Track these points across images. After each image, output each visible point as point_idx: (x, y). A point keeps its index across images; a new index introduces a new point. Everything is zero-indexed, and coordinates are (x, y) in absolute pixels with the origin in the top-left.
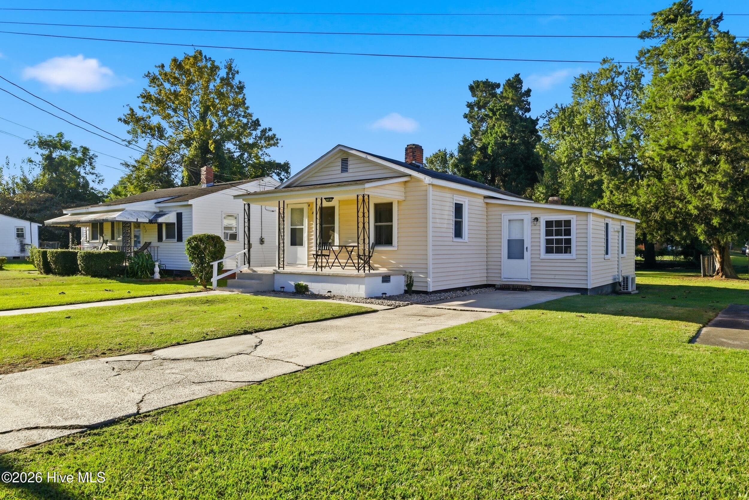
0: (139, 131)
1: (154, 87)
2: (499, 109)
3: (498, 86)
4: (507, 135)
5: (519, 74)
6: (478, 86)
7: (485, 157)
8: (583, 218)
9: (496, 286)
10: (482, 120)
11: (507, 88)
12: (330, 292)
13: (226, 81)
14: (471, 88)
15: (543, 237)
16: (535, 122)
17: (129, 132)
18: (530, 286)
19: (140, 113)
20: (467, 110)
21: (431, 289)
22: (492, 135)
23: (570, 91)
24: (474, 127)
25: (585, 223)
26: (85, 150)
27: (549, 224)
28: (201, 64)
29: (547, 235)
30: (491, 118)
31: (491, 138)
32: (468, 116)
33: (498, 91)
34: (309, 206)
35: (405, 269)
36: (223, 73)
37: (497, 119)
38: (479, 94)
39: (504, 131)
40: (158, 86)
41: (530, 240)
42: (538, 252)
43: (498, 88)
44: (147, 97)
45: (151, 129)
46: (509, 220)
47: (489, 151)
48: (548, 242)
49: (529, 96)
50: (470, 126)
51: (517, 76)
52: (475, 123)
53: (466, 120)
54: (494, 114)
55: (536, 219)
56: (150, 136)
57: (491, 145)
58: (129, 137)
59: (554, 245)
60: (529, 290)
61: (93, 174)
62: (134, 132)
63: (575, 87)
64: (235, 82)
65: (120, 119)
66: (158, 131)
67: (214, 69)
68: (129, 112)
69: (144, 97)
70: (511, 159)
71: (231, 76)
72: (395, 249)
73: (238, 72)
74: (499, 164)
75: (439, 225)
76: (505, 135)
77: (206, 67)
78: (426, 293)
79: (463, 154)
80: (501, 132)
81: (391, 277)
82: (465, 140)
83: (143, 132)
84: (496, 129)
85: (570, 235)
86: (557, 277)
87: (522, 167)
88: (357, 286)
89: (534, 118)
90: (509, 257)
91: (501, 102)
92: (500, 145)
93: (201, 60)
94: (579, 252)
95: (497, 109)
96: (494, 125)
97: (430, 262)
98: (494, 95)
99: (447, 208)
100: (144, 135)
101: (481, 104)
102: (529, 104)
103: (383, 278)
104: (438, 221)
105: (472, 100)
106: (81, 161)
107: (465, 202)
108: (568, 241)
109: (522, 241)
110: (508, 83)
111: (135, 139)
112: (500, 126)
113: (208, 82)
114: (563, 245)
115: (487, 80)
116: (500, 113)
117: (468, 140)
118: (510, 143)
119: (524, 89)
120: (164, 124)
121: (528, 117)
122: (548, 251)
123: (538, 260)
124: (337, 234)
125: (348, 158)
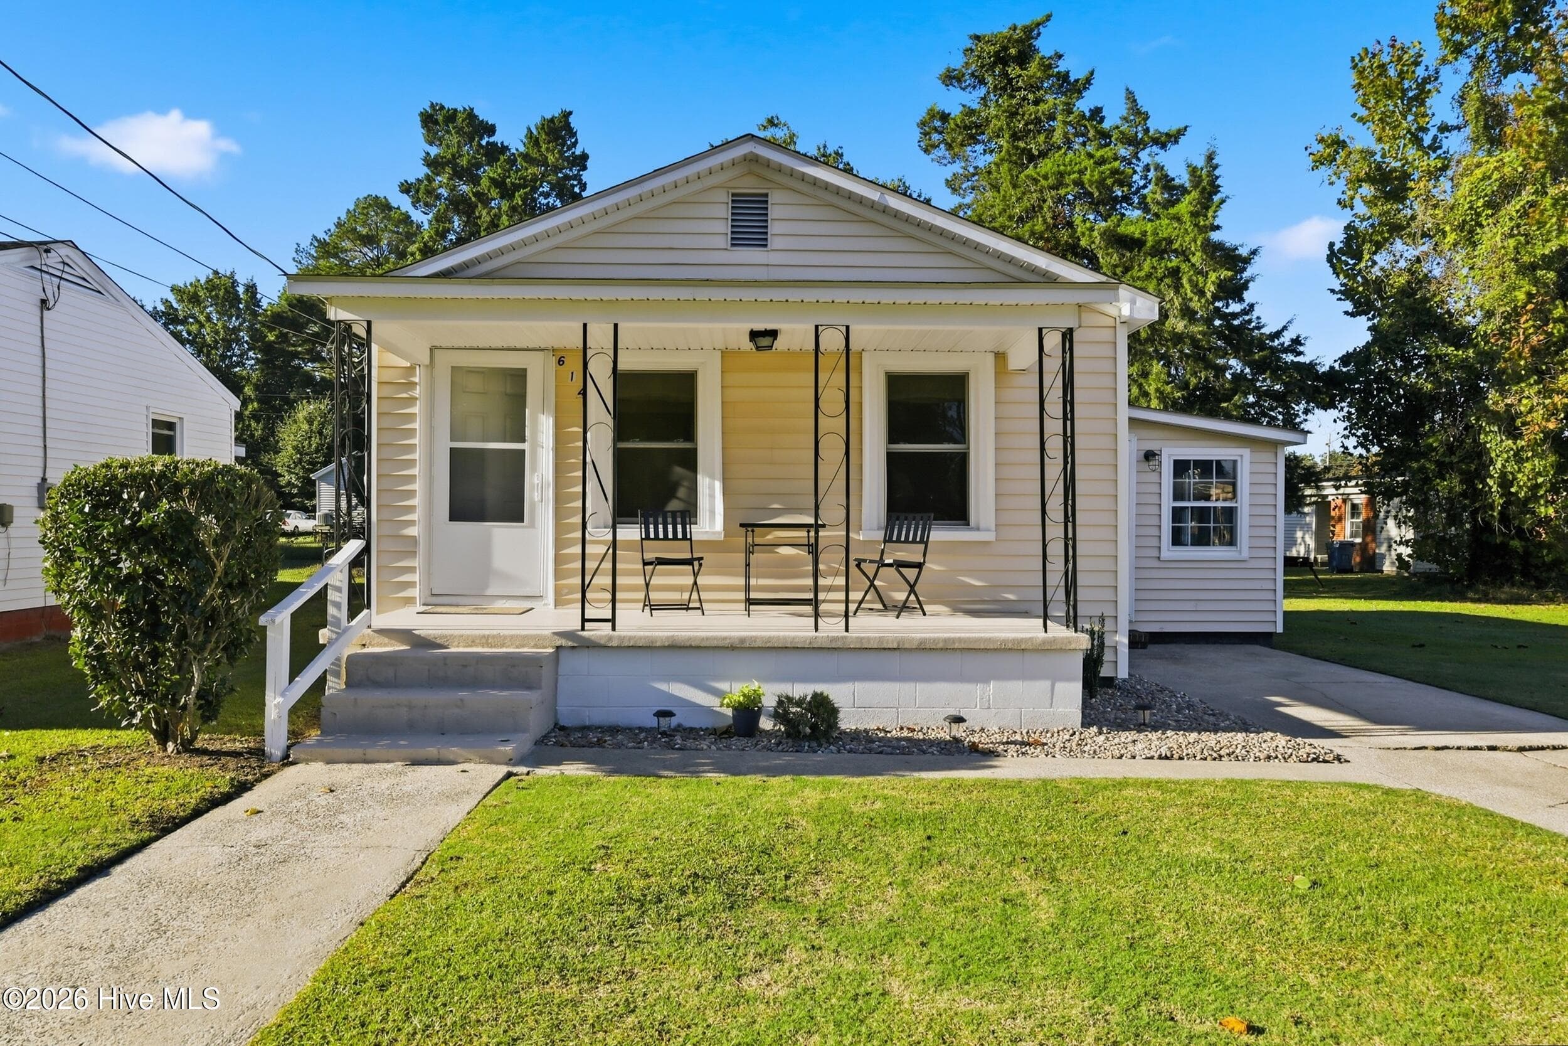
3: (491, 130)
5: (570, 113)
8: (1266, 455)
12: (959, 720)
14: (430, 120)
15: (1168, 504)
20: (418, 172)
25: (1270, 468)
27: (1180, 468)
29: (1176, 497)
34: (561, 362)
42: (1154, 542)
48: (1178, 514)
49: (585, 168)
51: (567, 115)
55: (1152, 455)
59: (1190, 524)
72: (987, 536)
85: (1234, 497)
86: (1202, 606)
88: (1045, 684)
94: (1251, 543)
114: (1213, 524)
122: (1177, 539)
123: (1156, 564)
124: (712, 477)
125: (766, 195)
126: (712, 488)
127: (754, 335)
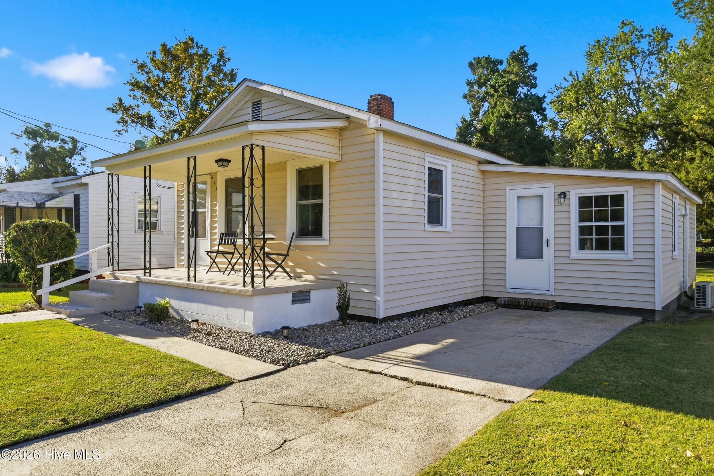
0: (129, 121)
1: (142, 74)
2: (502, 86)
3: (501, 62)
4: (511, 113)
5: (524, 46)
6: (479, 62)
7: (486, 139)
8: (648, 191)
9: (499, 301)
10: (483, 99)
11: (511, 61)
12: (196, 321)
13: (217, 69)
14: (471, 65)
15: (575, 224)
16: (541, 100)
17: (118, 122)
18: (553, 302)
19: (128, 102)
20: (466, 89)
21: (381, 314)
22: (493, 114)
23: (585, 59)
24: (473, 107)
25: (650, 198)
26: (74, 141)
27: (584, 202)
28: (192, 51)
29: (581, 220)
30: (492, 96)
31: (492, 118)
32: (468, 96)
33: (501, 68)
34: (212, 178)
35: (340, 278)
36: (214, 61)
37: (500, 96)
38: (480, 70)
39: (507, 109)
40: (146, 73)
41: (552, 229)
42: (566, 248)
43: (500, 65)
44: (136, 85)
45: (140, 117)
46: (518, 197)
47: (491, 132)
48: (583, 230)
49: (535, 70)
50: (470, 106)
51: (522, 48)
52: (475, 103)
53: (466, 100)
54: (496, 91)
55: (564, 194)
56: (140, 126)
57: (492, 125)
58: (120, 127)
59: (594, 237)
60: (551, 310)
61: (84, 165)
62: (123, 121)
63: (590, 55)
64: (227, 69)
65: (108, 109)
66: (149, 121)
67: (206, 55)
68: (118, 102)
69: (132, 84)
70: (515, 140)
71: (222, 63)
72: (326, 243)
73: (229, 59)
74: (501, 145)
75: (397, 203)
76: (508, 113)
77: (197, 54)
78: (373, 320)
79: (460, 137)
80: (504, 111)
81: (312, 292)
82: (464, 121)
83: (133, 122)
84: (498, 108)
85: (621, 219)
86: (599, 289)
87: (528, 149)
88: (242, 311)
89: (541, 95)
90: (519, 256)
91: (504, 77)
92: (503, 126)
93: (193, 47)
94: (638, 248)
95: (499, 85)
96: (496, 104)
97: (381, 266)
98: (496, 71)
99: (414, 175)
100: (134, 124)
101: (482, 81)
102: (535, 79)
103: (294, 295)
104: (395, 195)
105: (473, 78)
106: (72, 152)
107: (446, 167)
108: (620, 230)
109: (540, 230)
110: (512, 55)
111: (125, 128)
112: (503, 104)
113: (200, 69)
114: (610, 237)
115: (489, 56)
116: (503, 89)
117: (466, 121)
118: (515, 122)
119: (530, 63)
120: (155, 113)
121: (533, 94)
122: (583, 245)
123: (567, 261)
125: (260, 101)
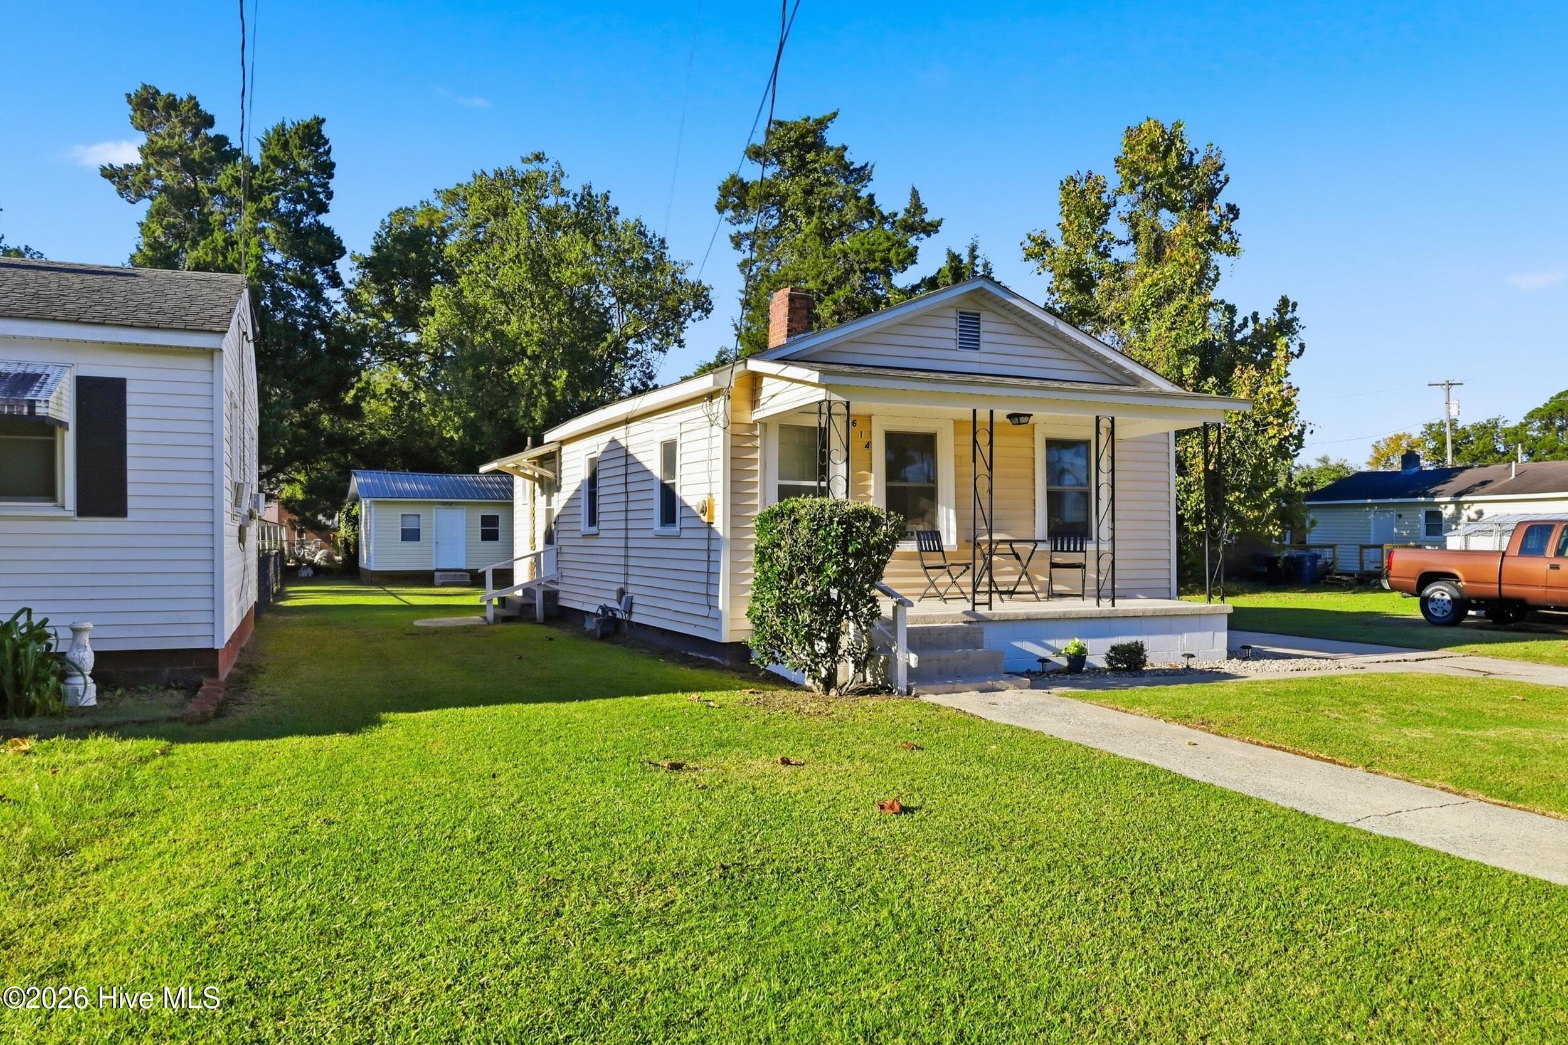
12: (1191, 656)
124: (948, 507)
125: (978, 314)
126: (948, 513)
127: (1010, 417)
